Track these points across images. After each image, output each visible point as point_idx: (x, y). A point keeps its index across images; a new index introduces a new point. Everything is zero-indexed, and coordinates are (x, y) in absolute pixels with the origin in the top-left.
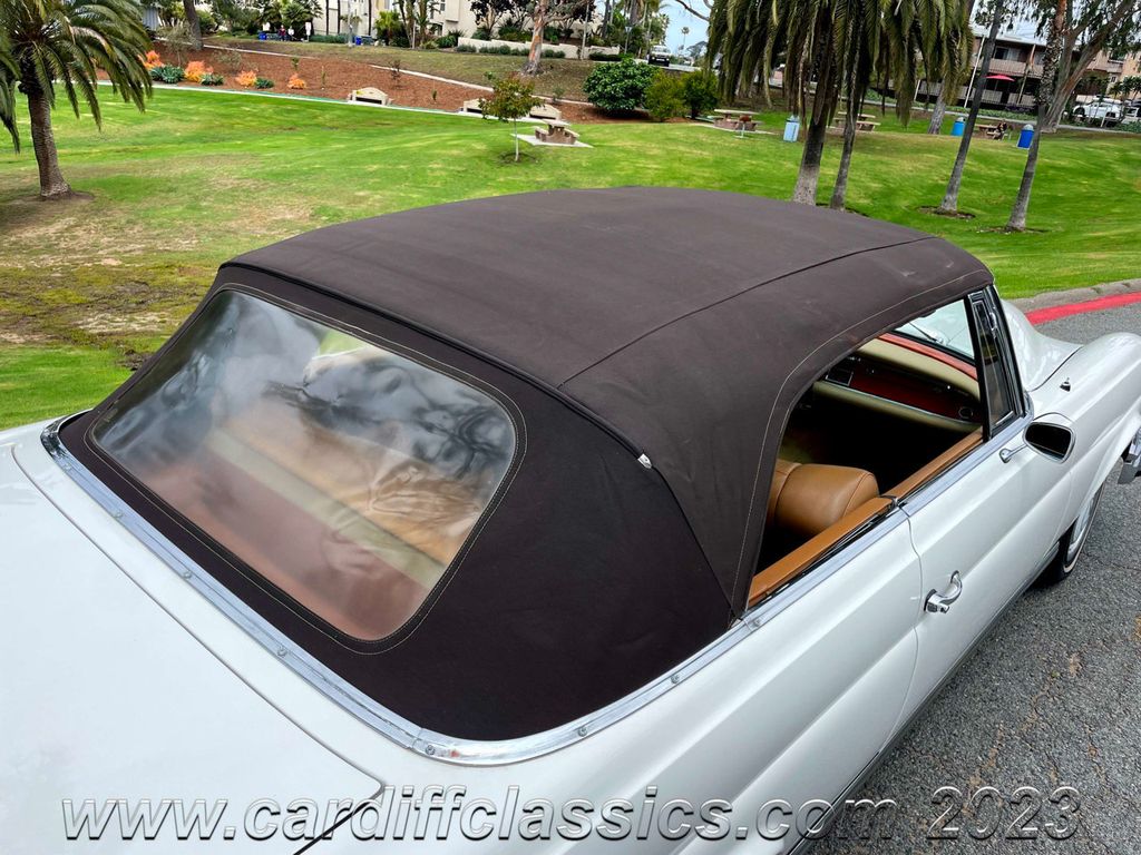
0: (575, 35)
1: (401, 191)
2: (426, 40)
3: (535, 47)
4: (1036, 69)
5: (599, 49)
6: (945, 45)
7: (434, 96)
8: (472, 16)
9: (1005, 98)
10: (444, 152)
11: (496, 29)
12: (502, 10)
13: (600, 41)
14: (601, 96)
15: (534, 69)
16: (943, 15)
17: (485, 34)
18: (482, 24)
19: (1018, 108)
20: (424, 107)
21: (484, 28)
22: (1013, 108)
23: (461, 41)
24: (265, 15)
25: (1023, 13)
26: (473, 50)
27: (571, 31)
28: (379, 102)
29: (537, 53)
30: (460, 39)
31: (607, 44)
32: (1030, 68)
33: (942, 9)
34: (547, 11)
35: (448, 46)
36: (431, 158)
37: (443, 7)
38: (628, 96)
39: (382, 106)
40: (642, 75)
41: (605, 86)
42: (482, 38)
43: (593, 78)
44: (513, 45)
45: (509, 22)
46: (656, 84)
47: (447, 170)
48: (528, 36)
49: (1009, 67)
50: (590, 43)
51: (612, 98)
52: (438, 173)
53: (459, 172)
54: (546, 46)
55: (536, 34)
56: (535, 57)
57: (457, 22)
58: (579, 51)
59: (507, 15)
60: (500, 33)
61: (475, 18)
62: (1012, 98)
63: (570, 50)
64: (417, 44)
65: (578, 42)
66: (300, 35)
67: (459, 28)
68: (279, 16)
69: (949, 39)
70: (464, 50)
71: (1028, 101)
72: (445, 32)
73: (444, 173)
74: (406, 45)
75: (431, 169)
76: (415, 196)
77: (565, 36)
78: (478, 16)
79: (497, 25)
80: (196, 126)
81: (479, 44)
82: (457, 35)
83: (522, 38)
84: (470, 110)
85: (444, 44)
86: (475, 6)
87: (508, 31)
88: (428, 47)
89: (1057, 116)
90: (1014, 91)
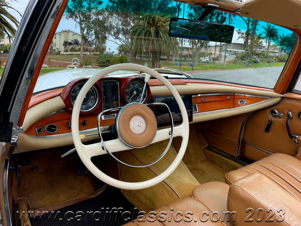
0: (88, 50)
2: (52, 54)
3: (81, 53)
4: (190, 52)
5: (95, 53)
6: (174, 46)
7: (60, 65)
8: (63, 47)
9: (186, 59)
11: (69, 50)
12: (71, 45)
13: (95, 51)
14: (100, 62)
15: (82, 57)
17: (66, 51)
18: (66, 49)
19: (189, 61)
20: (57, 67)
21: (66, 50)
22: (187, 61)
23: (61, 53)
25: (186, 41)
26: (64, 55)
27: (88, 49)
28: (46, 67)
29: (82, 54)
30: (61, 52)
31: (97, 52)
34: (84, 45)
35: (58, 54)
37: (55, 45)
38: (107, 62)
39: (47, 68)
40: (109, 57)
41: (101, 60)
42: (66, 52)
43: (98, 58)
44: (74, 53)
45: (72, 48)
46: (113, 59)
48: (79, 50)
49: (185, 52)
50: (93, 51)
51: (103, 63)
54: (84, 53)
55: (81, 50)
56: (82, 55)
58: (90, 54)
59: (72, 46)
61: (64, 47)
62: (187, 59)
63: (88, 53)
64: (50, 54)
65: (90, 51)
67: (60, 50)
70: (62, 55)
71: (190, 59)
72: (56, 51)
77: (86, 50)
78: (65, 47)
82: (60, 52)
83: (76, 51)
84: (69, 67)
85: (57, 54)
86: (64, 45)
87: (72, 50)
88: (53, 55)
89: (197, 61)
90: (187, 57)
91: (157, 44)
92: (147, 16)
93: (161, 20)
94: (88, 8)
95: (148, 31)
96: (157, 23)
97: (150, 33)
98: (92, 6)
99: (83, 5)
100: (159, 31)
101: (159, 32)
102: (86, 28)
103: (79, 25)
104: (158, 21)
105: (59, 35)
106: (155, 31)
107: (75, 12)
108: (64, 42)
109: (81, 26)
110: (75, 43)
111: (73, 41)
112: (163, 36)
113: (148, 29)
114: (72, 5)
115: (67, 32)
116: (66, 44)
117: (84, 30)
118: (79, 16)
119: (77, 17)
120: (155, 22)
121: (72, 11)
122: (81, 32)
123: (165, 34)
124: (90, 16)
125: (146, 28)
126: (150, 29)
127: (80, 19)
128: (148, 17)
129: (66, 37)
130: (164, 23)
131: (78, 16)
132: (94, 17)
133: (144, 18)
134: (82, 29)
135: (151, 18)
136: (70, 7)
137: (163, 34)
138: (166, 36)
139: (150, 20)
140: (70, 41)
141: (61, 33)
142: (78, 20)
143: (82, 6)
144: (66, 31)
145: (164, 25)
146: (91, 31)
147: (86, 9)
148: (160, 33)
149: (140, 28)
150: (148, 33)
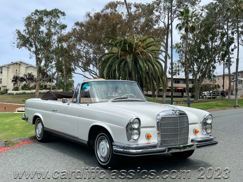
0: (48, 87)
1: (9, 133)
3: (37, 91)
5: (56, 90)
6: (160, 78)
7: (5, 108)
8: (12, 84)
9: (183, 94)
10: (19, 121)
11: (20, 87)
12: (23, 81)
13: (56, 88)
15: (37, 97)
16: (158, 71)
17: (16, 89)
18: (16, 86)
20: (1, 112)
21: (16, 87)
22: (185, 97)
23: (8, 92)
25: (181, 70)
26: (13, 94)
27: (47, 86)
29: (38, 93)
30: (8, 91)
31: (59, 89)
33: (158, 70)
35: (4, 94)
36: (15, 123)
42: (16, 90)
44: (27, 92)
45: (25, 85)
47: (22, 126)
48: (34, 88)
49: (182, 85)
52: (19, 127)
53: (26, 126)
54: (40, 91)
55: (37, 87)
57: (6, 86)
59: (24, 83)
60: (22, 88)
62: (185, 94)
67: (8, 88)
69: (161, 77)
70: (10, 94)
72: (2, 90)
73: (21, 127)
75: (16, 126)
76: (14, 134)
77: (45, 87)
78: (14, 84)
79: (21, 86)
82: (7, 90)
83: (30, 89)
84: (18, 111)
85: (2, 93)
86: (13, 81)
87: (25, 87)
89: (198, 97)
90: (185, 92)
91: (135, 76)
92: (122, 41)
93: (139, 46)
94: (47, 35)
95: (123, 60)
96: (135, 50)
97: (126, 62)
98: (52, 30)
99: (41, 30)
100: (138, 59)
101: (138, 61)
102: (44, 59)
103: (34, 55)
104: (136, 47)
105: (7, 69)
106: (132, 60)
107: (30, 39)
108: (14, 77)
109: (36, 56)
110: (28, 79)
111: (26, 76)
112: (144, 66)
113: (123, 57)
114: (25, 30)
115: (18, 65)
116: (16, 79)
117: (41, 62)
118: (35, 44)
119: (31, 45)
120: (132, 48)
121: (25, 37)
122: (37, 64)
123: (146, 64)
124: (49, 43)
125: (120, 57)
126: (126, 58)
127: (36, 47)
128: (122, 43)
129: (16, 70)
130: (144, 49)
131: (33, 43)
132: (55, 45)
133: (118, 43)
134: (39, 60)
135: (126, 44)
136: (22, 33)
137: (143, 63)
138: (148, 65)
139: (125, 47)
140: (21, 75)
141: (10, 66)
142: (33, 49)
143: (39, 32)
144: (17, 63)
145: (144, 52)
146: (51, 62)
147: (44, 35)
148: (140, 62)
149: (112, 56)
150: (123, 63)
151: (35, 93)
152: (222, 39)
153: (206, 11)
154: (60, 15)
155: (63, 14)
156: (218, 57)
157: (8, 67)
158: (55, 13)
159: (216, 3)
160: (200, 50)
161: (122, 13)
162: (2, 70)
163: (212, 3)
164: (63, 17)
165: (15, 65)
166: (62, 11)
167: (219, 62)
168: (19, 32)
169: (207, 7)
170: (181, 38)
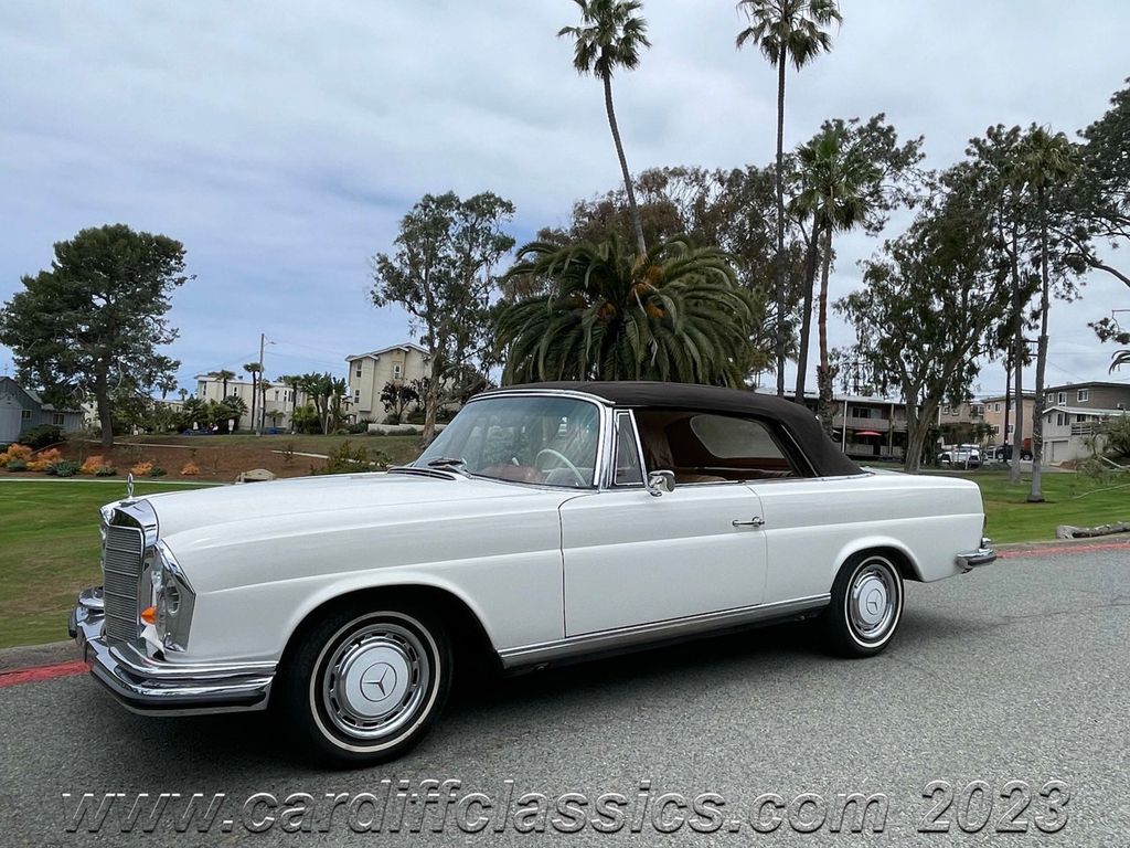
2: (338, 429)
3: (428, 426)
4: (900, 424)
8: (382, 406)
9: (877, 451)
11: (405, 414)
12: (409, 399)
18: (391, 412)
19: (891, 458)
21: (395, 416)
22: (885, 459)
23: (372, 427)
24: (193, 416)
25: (864, 377)
26: (382, 434)
30: (370, 425)
32: (893, 423)
35: (359, 432)
37: (357, 400)
42: (391, 423)
45: (417, 409)
49: (874, 424)
55: (429, 415)
57: (368, 412)
59: (413, 403)
60: (409, 419)
61: (384, 407)
62: (883, 450)
66: (224, 430)
67: (371, 417)
68: (206, 416)
70: (374, 433)
71: (898, 451)
72: (357, 421)
74: (321, 432)
78: (387, 406)
79: (405, 411)
80: (64, 513)
81: (388, 428)
82: (368, 422)
85: (355, 430)
86: (383, 397)
87: (415, 416)
88: (340, 433)
89: (915, 461)
90: (884, 444)
92: (567, 253)
93: (645, 272)
96: (628, 286)
100: (628, 318)
103: (424, 325)
104: (627, 275)
105: (372, 364)
107: (415, 280)
108: (387, 387)
109: (431, 328)
111: (419, 384)
114: (401, 255)
115: (402, 355)
116: (393, 393)
118: (428, 295)
119: (417, 297)
121: (401, 275)
123: (654, 333)
127: (430, 303)
128: (569, 259)
129: (398, 370)
130: (660, 285)
131: (423, 292)
135: (588, 265)
140: (408, 384)
141: (381, 357)
142: (422, 308)
144: (399, 350)
145: (653, 293)
148: (631, 326)
150: (573, 333)
151: (421, 433)
152: (999, 279)
153: (947, 190)
154: (499, 209)
155: (508, 207)
156: (988, 337)
157: (377, 358)
158: (485, 205)
159: (976, 164)
160: (926, 314)
161: (678, 200)
162: (359, 367)
163: (965, 165)
164: (506, 216)
165: (395, 353)
166: (505, 200)
167: (987, 354)
168: (384, 260)
169: (947, 179)
170: (866, 278)
